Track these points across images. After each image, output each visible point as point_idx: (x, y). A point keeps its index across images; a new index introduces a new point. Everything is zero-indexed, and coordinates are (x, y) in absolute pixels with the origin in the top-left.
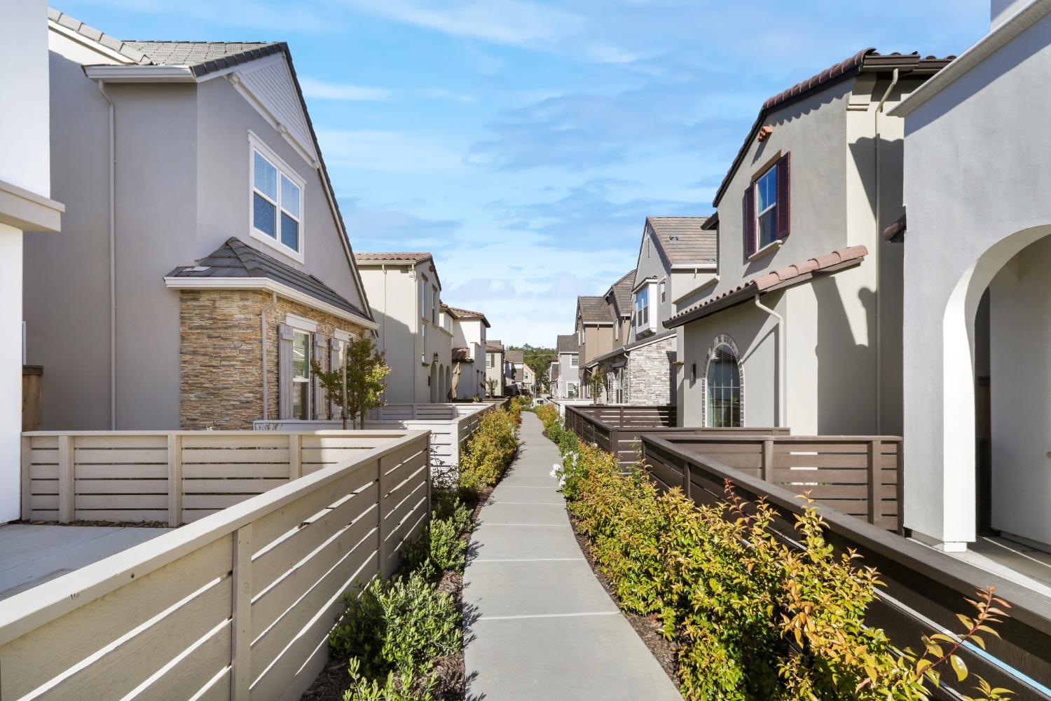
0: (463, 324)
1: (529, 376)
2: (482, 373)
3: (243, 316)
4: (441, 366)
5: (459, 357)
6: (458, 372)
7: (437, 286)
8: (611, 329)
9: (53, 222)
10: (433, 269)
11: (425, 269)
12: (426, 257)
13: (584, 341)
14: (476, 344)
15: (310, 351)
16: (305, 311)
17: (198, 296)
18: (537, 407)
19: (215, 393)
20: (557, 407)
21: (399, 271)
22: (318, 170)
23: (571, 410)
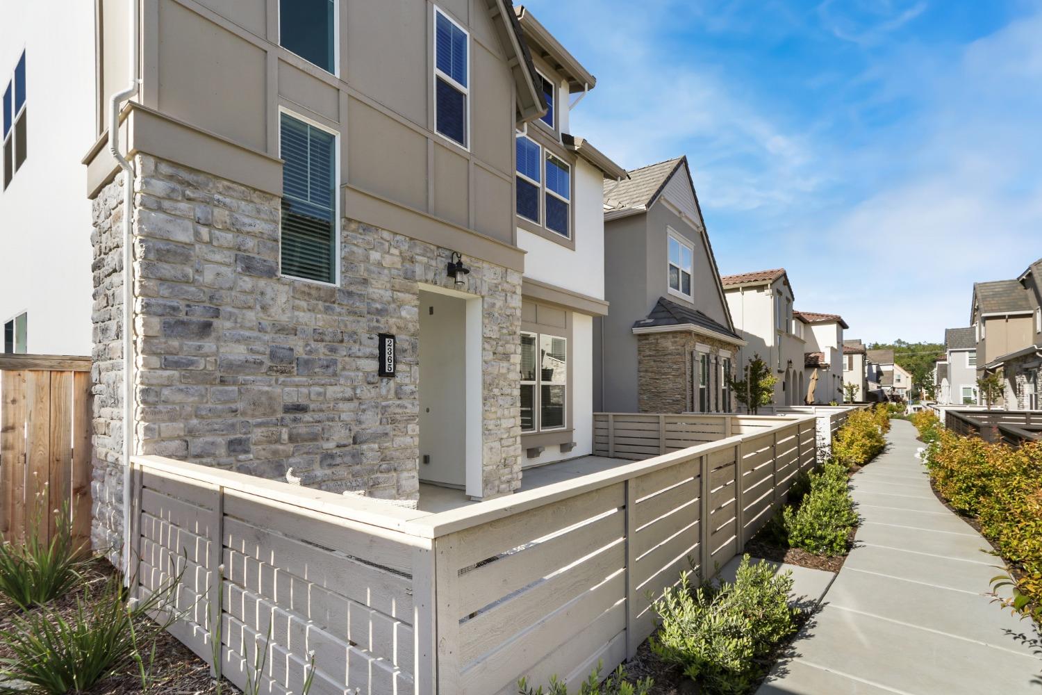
0: (815, 328)
1: (903, 379)
2: (839, 377)
3: (674, 348)
4: (795, 372)
5: (812, 363)
6: (816, 378)
7: (791, 298)
8: (1030, 319)
9: (604, 311)
10: (786, 283)
11: (780, 286)
12: (780, 273)
13: (983, 337)
14: (832, 348)
15: (706, 366)
16: (704, 339)
17: (647, 337)
18: (911, 414)
19: (657, 395)
20: (936, 413)
21: (756, 291)
22: (701, 232)
23: (954, 416)
